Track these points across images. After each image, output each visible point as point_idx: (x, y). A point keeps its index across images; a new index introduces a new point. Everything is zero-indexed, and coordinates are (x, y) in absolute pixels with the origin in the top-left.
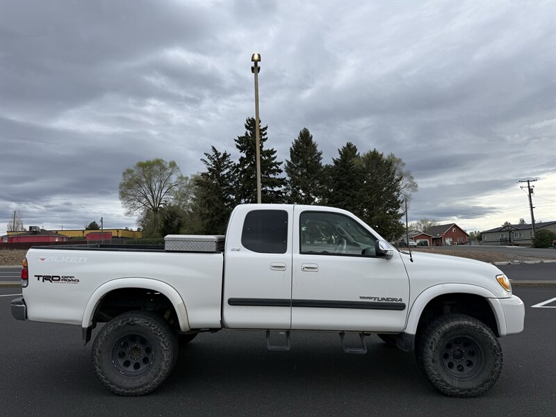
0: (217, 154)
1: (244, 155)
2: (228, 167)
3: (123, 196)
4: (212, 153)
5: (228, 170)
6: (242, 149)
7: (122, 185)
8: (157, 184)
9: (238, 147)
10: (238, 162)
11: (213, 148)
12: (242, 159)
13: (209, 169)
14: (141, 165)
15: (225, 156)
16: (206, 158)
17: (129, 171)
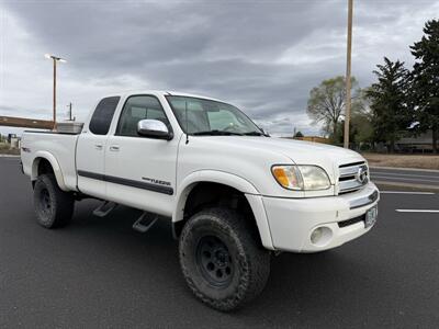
0: (390, 64)
1: (420, 61)
2: (401, 75)
3: (310, 110)
4: (384, 64)
5: (401, 78)
6: (417, 55)
7: (310, 101)
8: (338, 98)
9: (413, 53)
10: (412, 69)
11: (386, 59)
12: (417, 65)
13: (380, 80)
14: (325, 83)
15: (398, 65)
16: (378, 70)
17: (316, 89)
